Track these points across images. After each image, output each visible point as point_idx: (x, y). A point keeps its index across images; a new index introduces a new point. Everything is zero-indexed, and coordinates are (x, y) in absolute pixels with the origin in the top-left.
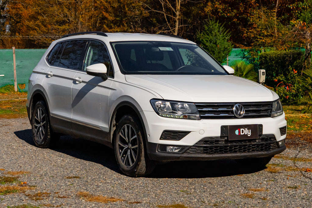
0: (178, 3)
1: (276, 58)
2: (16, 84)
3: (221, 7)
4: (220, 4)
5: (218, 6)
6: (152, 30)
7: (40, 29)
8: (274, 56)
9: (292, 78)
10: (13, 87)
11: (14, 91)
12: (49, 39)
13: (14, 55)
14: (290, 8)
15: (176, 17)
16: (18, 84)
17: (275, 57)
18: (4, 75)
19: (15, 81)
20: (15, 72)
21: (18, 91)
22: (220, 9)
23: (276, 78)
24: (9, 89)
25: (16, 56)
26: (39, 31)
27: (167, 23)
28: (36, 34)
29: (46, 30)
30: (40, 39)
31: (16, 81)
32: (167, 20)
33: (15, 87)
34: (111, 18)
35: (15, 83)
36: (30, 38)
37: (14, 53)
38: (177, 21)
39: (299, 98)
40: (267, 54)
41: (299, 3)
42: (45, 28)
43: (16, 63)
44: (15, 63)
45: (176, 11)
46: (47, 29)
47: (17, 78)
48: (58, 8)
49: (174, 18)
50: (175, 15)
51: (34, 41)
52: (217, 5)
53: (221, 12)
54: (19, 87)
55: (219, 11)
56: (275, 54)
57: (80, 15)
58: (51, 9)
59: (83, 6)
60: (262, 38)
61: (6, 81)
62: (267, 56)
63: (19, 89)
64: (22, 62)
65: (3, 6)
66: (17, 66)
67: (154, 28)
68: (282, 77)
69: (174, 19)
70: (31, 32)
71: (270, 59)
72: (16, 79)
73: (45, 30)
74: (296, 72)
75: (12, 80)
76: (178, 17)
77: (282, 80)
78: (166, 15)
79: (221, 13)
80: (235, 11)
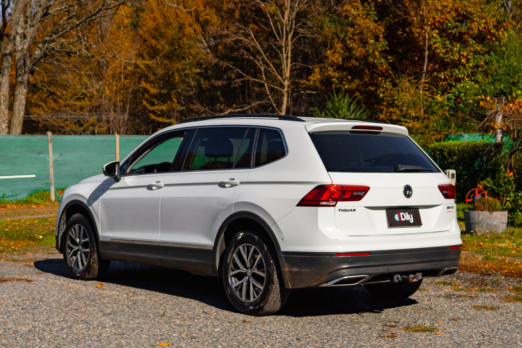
0: (287, 68)
1: (459, 152)
2: (53, 189)
3: (337, 75)
4: (335, 71)
5: (332, 74)
6: (217, 108)
7: (46, 106)
8: (456, 148)
9: (505, 184)
10: (49, 195)
11: (50, 201)
12: (60, 120)
13: (50, 145)
14: (441, 77)
15: (284, 88)
16: (57, 190)
17: (458, 150)
18: (34, 176)
19: (51, 184)
20: (51, 170)
21: (56, 200)
22: (335, 78)
23: (481, 184)
24: (42, 197)
25: (53, 146)
26: (46, 109)
27: (268, 97)
28: (42, 113)
29: (57, 107)
30: (47, 121)
31: (53, 184)
32: (268, 93)
33: (51, 195)
34: (153, 91)
35: (51, 188)
36: (32, 119)
37: (51, 141)
38: (286, 95)
39: (517, 215)
40: (444, 146)
41: (454, 71)
42: (55, 104)
43: (53, 156)
44: (51, 157)
45: (284, 81)
46: (58, 105)
47: (54, 179)
48: (74, 75)
49: (281, 89)
50: (282, 86)
51: (38, 122)
52: (330, 72)
53: (337, 82)
54: (57, 195)
55: (333, 82)
56: (458, 146)
57: (106, 86)
58: (64, 77)
59: (110, 73)
60: (408, 121)
61: (39, 185)
62: (444, 148)
63: (58, 198)
64: (62, 156)
65: (32, 68)
66: (55, 161)
67: (220, 105)
68: (489, 182)
69: (281, 91)
70: (34, 110)
71: (449, 154)
72: (53, 182)
73: (55, 107)
74: (512, 174)
75: (47, 183)
76: (286, 89)
77: (490, 187)
78: (267, 85)
79: (336, 84)
80: (357, 81)
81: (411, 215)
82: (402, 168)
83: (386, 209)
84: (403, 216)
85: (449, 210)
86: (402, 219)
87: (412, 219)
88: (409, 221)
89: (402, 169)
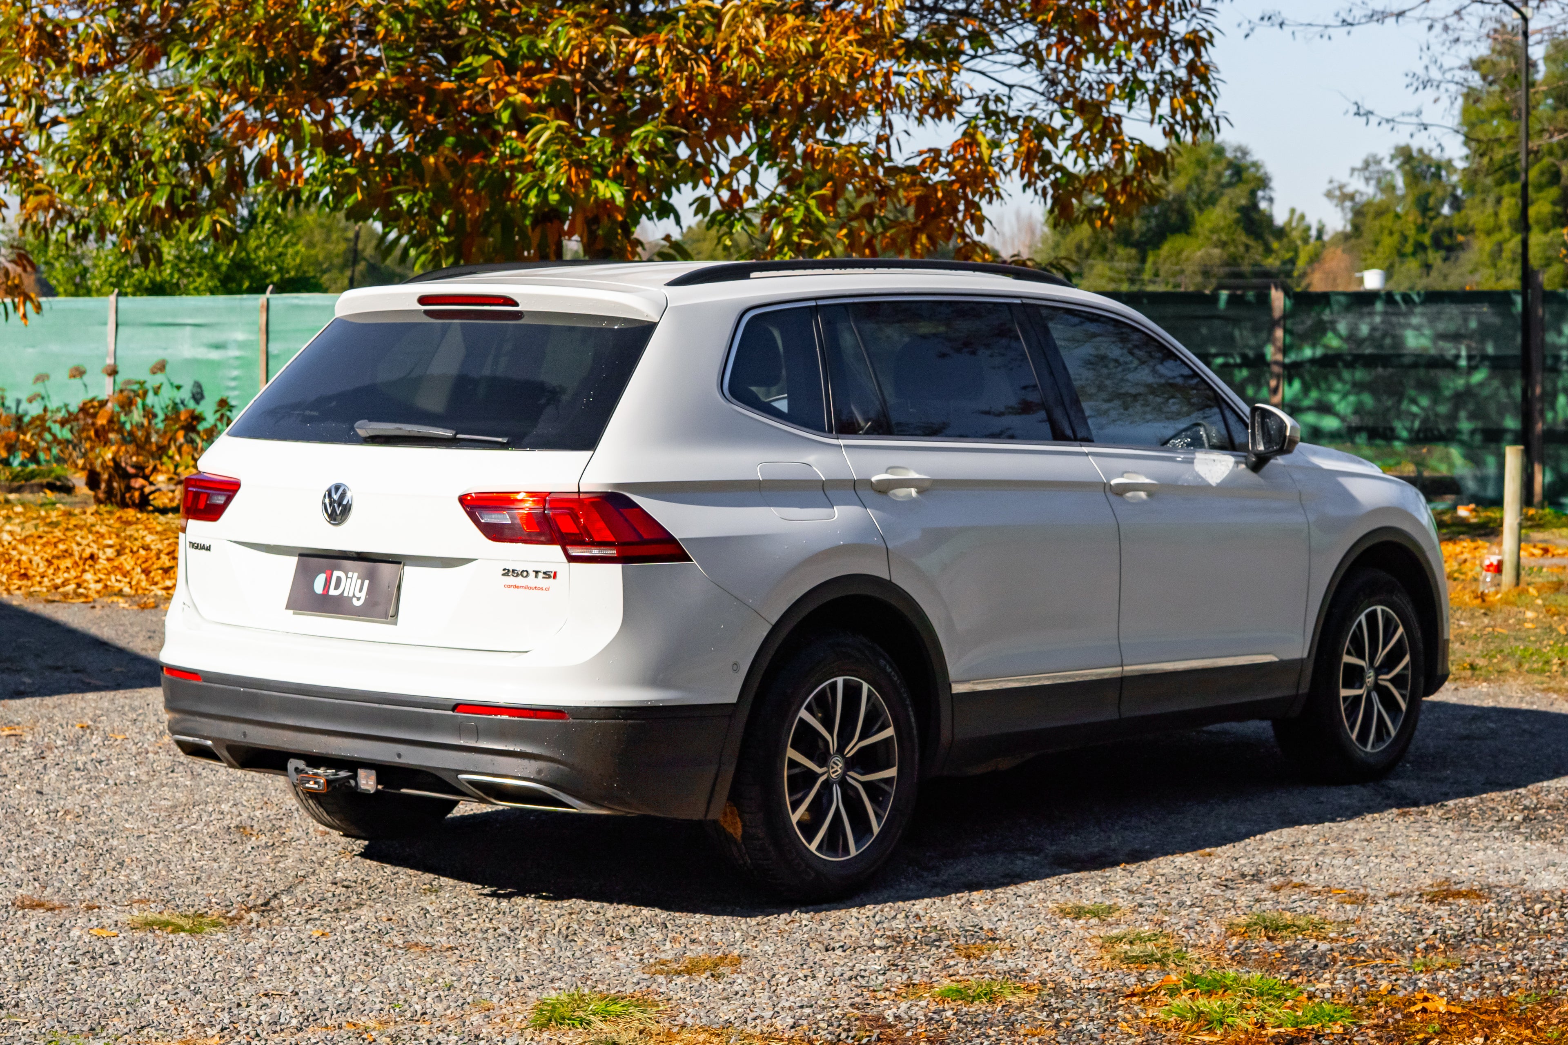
81: (367, 582)
82: (365, 428)
83: (301, 555)
84: (339, 580)
85: (511, 580)
86: (332, 592)
87: (363, 595)
88: (350, 599)
89: (362, 433)
